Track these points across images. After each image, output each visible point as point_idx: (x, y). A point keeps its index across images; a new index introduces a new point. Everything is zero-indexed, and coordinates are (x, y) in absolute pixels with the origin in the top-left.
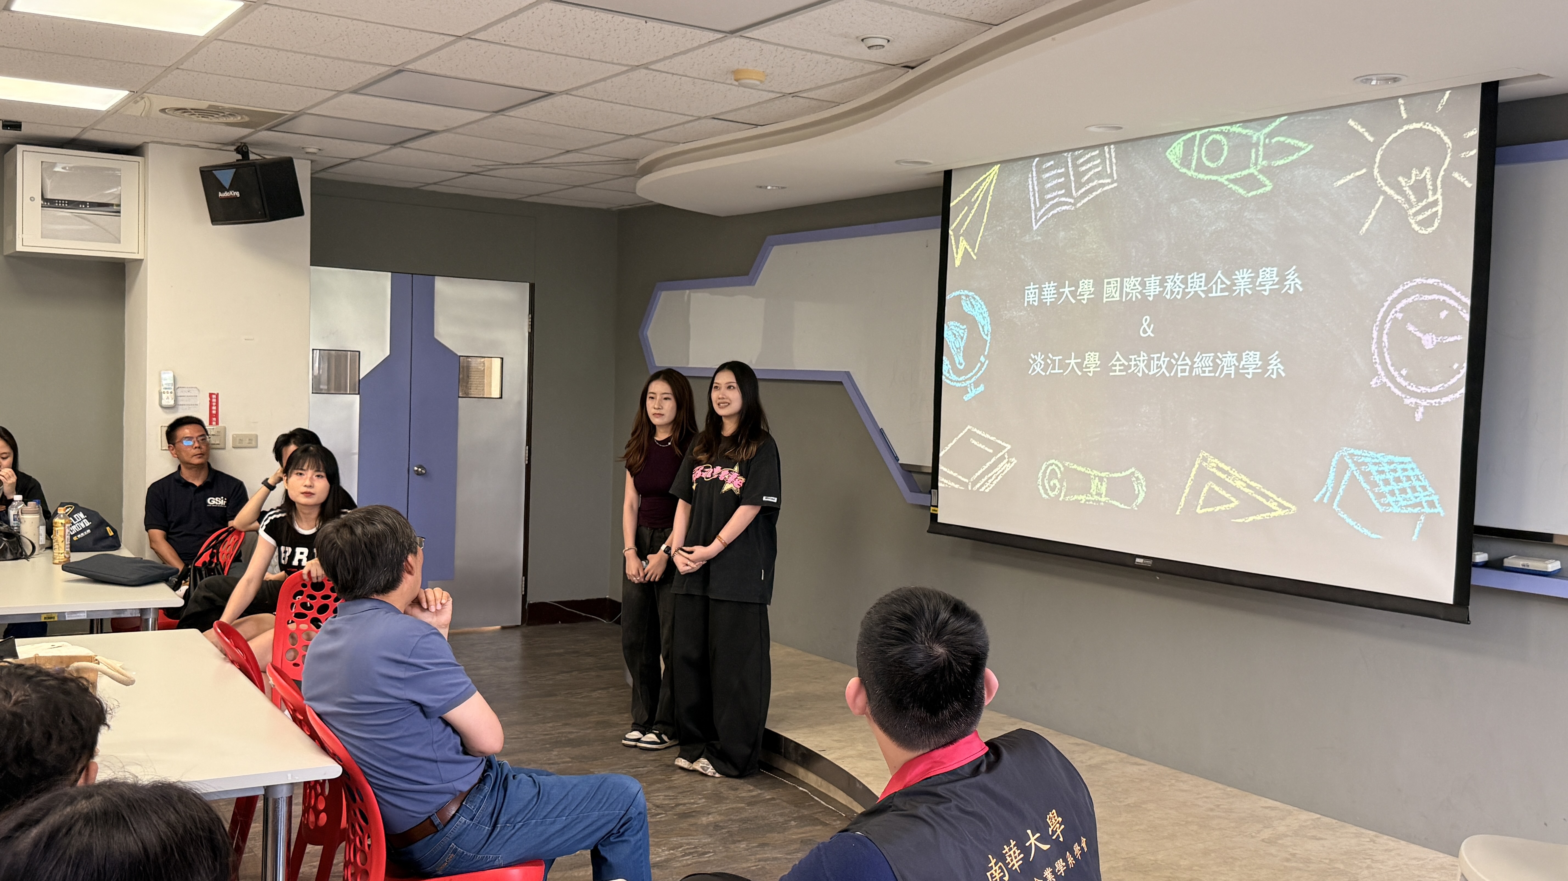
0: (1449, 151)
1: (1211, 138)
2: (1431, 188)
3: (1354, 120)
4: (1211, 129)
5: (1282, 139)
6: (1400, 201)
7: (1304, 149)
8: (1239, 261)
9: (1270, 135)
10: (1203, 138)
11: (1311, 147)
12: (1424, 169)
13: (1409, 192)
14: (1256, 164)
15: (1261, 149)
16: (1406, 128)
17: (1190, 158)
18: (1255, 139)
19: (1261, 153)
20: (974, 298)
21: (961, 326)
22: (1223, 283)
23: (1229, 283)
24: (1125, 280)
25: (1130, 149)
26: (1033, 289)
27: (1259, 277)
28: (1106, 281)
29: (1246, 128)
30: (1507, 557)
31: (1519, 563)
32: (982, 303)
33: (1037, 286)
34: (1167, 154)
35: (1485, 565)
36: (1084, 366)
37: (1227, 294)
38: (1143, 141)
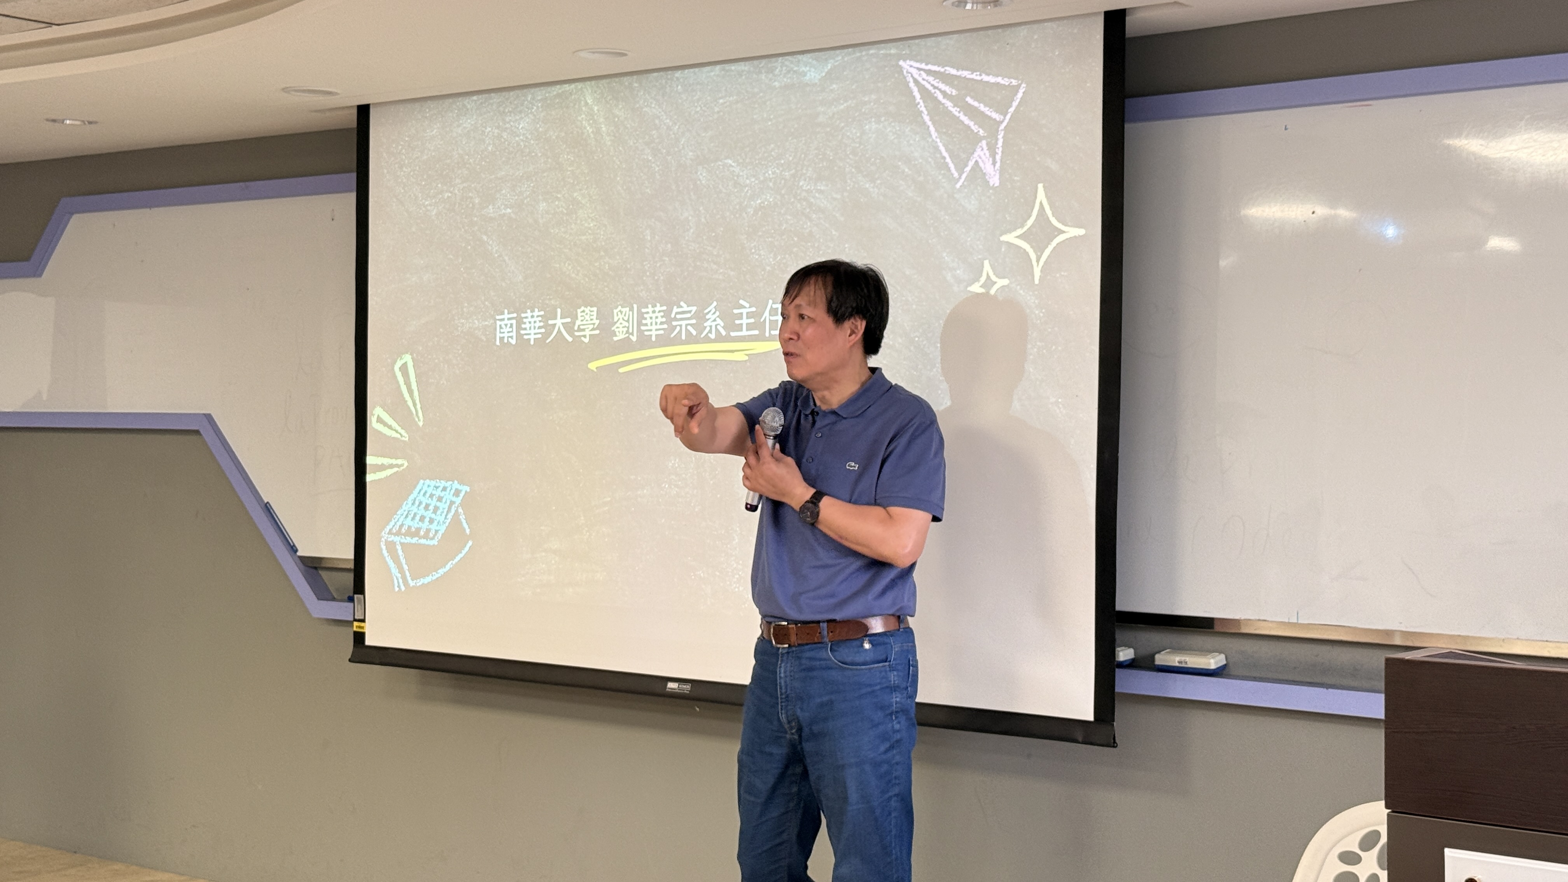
4: (749, 62)
29: (797, 63)
30: (1159, 652)
31: (1174, 660)
35: (1132, 664)
38: (655, 74)
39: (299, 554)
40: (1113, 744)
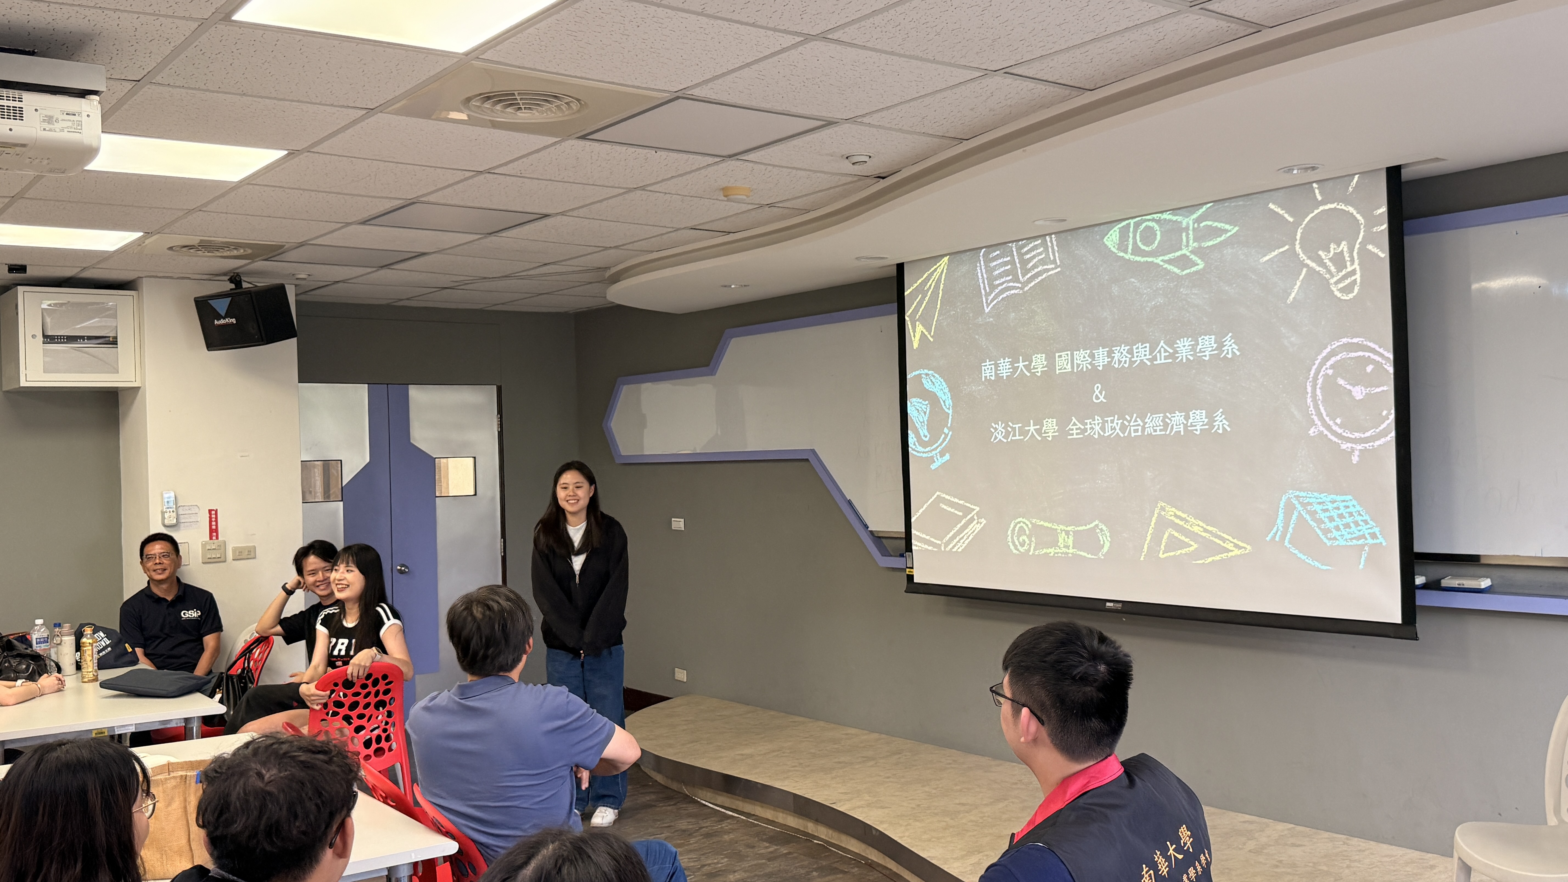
0: (1362, 227)
1: (1144, 225)
2: (1349, 259)
3: (1274, 203)
4: (1144, 217)
5: (1209, 223)
6: (1321, 272)
7: (1230, 231)
8: (1179, 331)
9: (1198, 220)
10: (1137, 225)
11: (1237, 228)
12: (1341, 243)
13: (1329, 263)
14: (1187, 246)
15: (1191, 232)
16: (1321, 208)
17: (1126, 243)
18: (1184, 225)
19: (1191, 236)
20: (934, 376)
21: (923, 402)
22: (1166, 351)
23: (1171, 351)
24: (1075, 353)
25: (1069, 237)
26: (989, 365)
27: (1198, 345)
28: (1057, 355)
29: (1176, 215)
30: (1444, 578)
31: (1455, 583)
32: (942, 380)
33: (993, 362)
34: (1105, 240)
35: (1425, 587)
36: (1043, 432)
37: (1170, 361)
38: (1082, 230)
39: (869, 529)
40: (1416, 638)
